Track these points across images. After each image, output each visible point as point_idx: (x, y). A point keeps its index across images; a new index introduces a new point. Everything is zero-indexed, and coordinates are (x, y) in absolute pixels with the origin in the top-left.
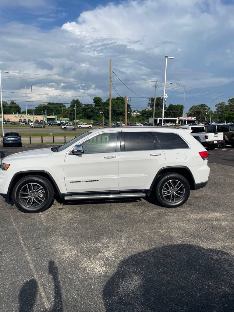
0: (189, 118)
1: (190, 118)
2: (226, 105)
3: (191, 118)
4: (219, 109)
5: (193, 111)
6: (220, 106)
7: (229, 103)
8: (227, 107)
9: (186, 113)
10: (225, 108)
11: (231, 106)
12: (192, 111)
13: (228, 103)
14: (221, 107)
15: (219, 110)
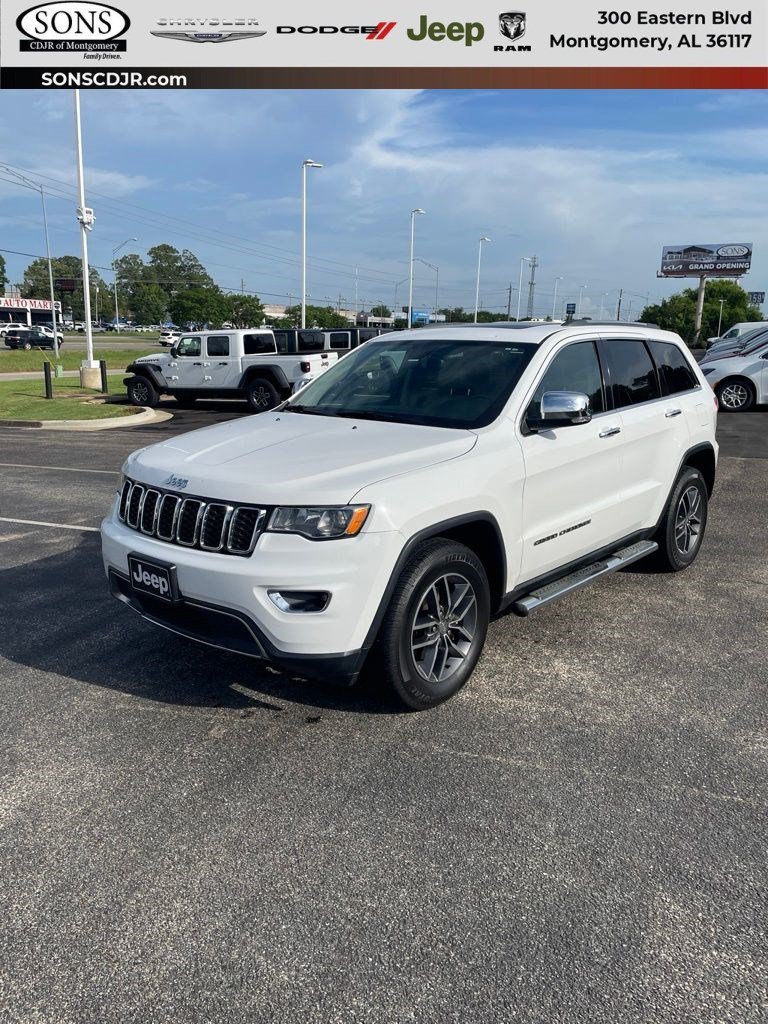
0: (37, 302)
1: (39, 304)
2: (145, 264)
3: (42, 302)
4: (125, 277)
5: (40, 278)
6: (127, 267)
7: (153, 262)
8: (147, 274)
9: (17, 286)
10: (145, 276)
11: (159, 269)
12: (34, 277)
13: (150, 259)
14: (129, 271)
15: (125, 280)
